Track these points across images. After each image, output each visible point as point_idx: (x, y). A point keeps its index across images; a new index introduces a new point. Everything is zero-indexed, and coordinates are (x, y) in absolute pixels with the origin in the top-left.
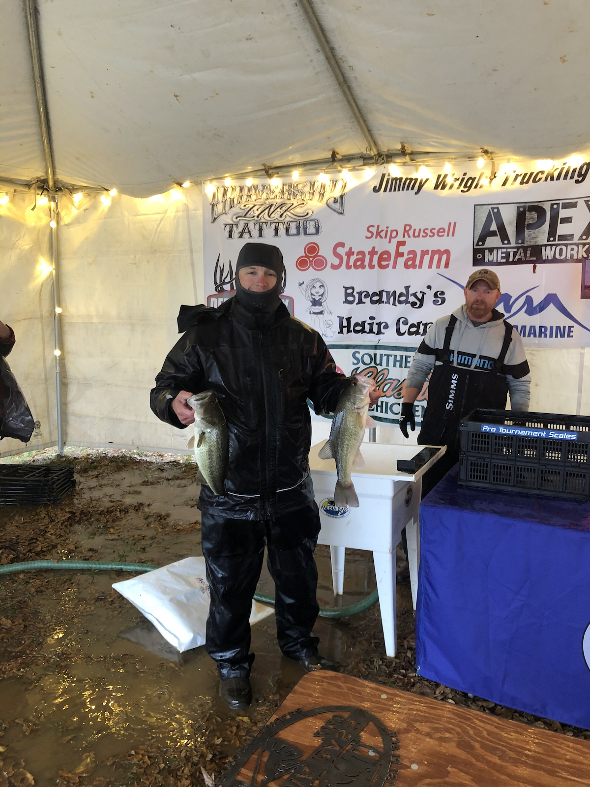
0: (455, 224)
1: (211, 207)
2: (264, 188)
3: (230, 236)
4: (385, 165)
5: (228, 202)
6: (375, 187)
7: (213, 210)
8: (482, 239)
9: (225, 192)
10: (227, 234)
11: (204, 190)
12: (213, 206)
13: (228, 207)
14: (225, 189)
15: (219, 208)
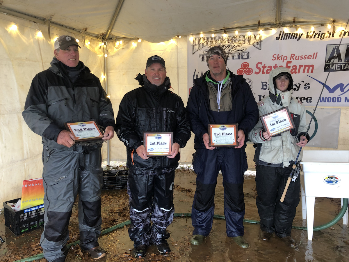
0: (317, 53)
1: (192, 47)
2: (219, 38)
3: (203, 60)
4: (282, 28)
5: (201, 44)
6: (277, 38)
7: (193, 48)
8: (330, 60)
9: (199, 40)
10: (201, 59)
11: (189, 39)
12: (193, 46)
13: (201, 47)
14: (199, 39)
15: (197, 47)
